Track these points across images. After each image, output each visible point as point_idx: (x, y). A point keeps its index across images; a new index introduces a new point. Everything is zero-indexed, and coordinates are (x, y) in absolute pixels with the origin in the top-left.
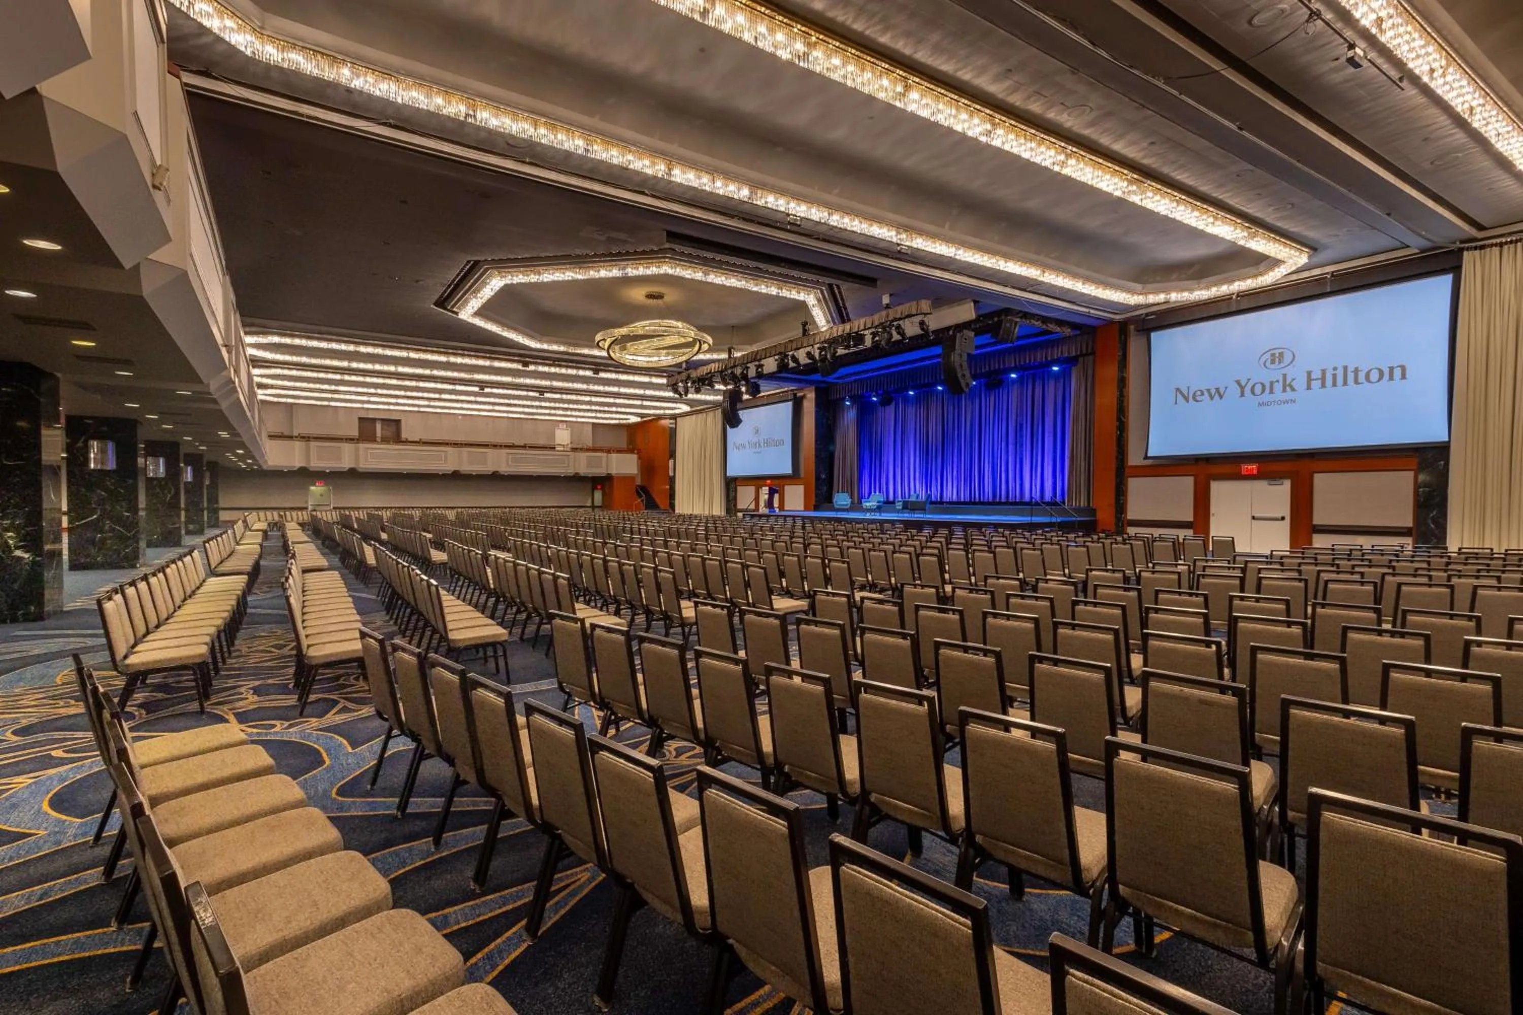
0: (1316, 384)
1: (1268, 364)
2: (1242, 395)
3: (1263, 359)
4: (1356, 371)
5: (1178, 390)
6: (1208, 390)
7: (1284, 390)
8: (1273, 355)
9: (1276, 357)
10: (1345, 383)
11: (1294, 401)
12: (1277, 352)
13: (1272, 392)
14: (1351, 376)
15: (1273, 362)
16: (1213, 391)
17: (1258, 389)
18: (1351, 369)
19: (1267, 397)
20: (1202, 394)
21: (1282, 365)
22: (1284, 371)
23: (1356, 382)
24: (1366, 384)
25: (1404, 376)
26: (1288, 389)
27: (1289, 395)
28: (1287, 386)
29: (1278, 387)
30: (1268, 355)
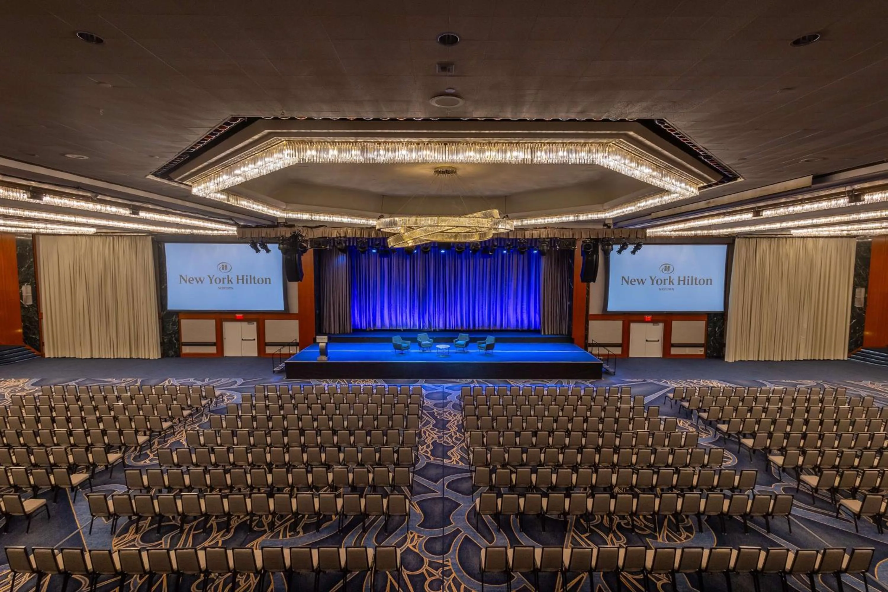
0: (682, 283)
1: (663, 270)
2: (653, 284)
3: (662, 268)
4: (696, 279)
5: (623, 277)
6: (638, 280)
7: (670, 284)
8: (666, 267)
9: (667, 268)
10: (692, 284)
11: (673, 289)
12: (667, 265)
13: (665, 284)
14: (694, 281)
15: (665, 270)
16: (640, 280)
17: (659, 282)
18: (694, 278)
19: (662, 286)
20: (635, 281)
21: (669, 272)
22: (670, 275)
23: (696, 284)
24: (699, 285)
25: (711, 284)
26: (671, 283)
27: (671, 286)
28: (671, 282)
29: (667, 282)
30: (664, 266)
